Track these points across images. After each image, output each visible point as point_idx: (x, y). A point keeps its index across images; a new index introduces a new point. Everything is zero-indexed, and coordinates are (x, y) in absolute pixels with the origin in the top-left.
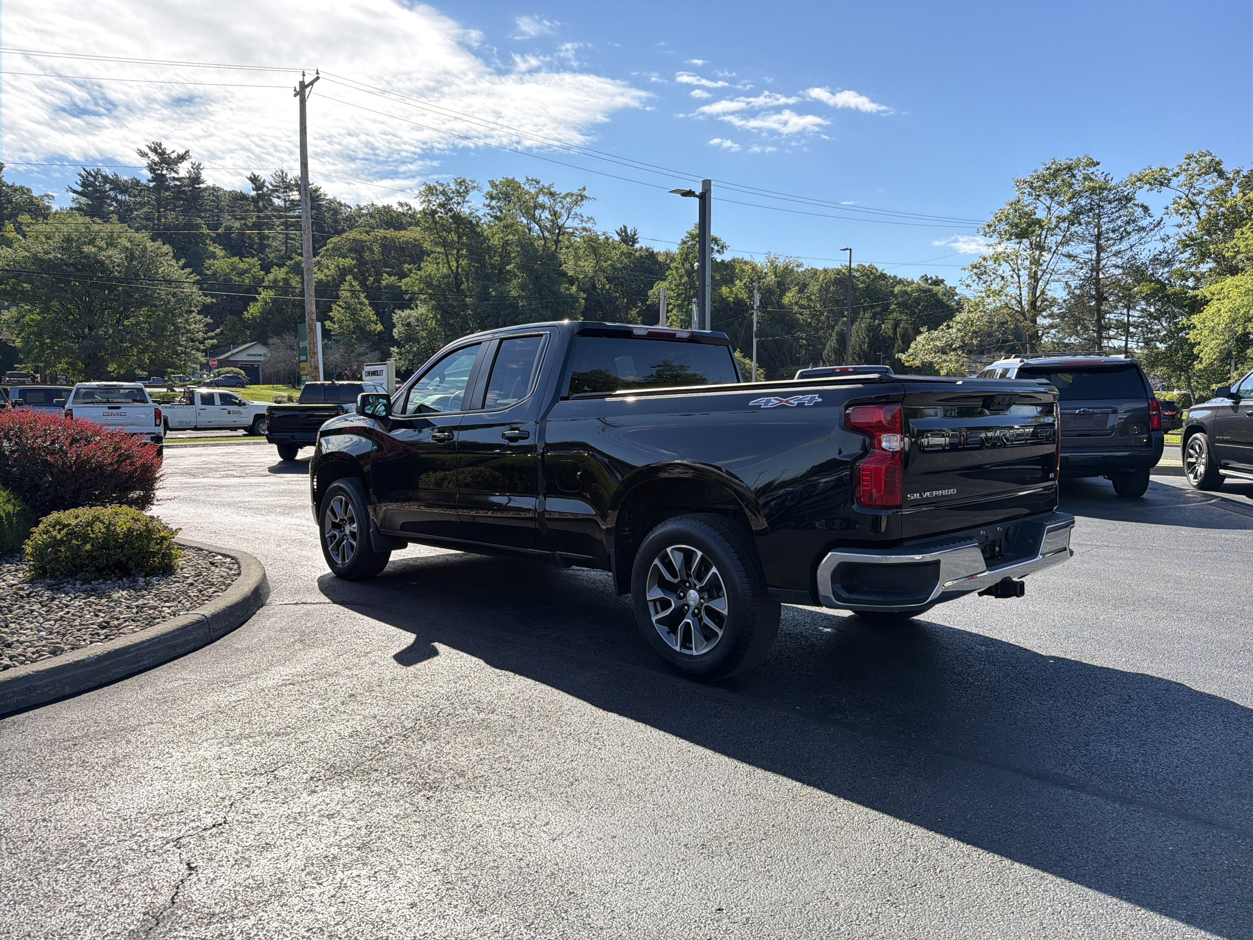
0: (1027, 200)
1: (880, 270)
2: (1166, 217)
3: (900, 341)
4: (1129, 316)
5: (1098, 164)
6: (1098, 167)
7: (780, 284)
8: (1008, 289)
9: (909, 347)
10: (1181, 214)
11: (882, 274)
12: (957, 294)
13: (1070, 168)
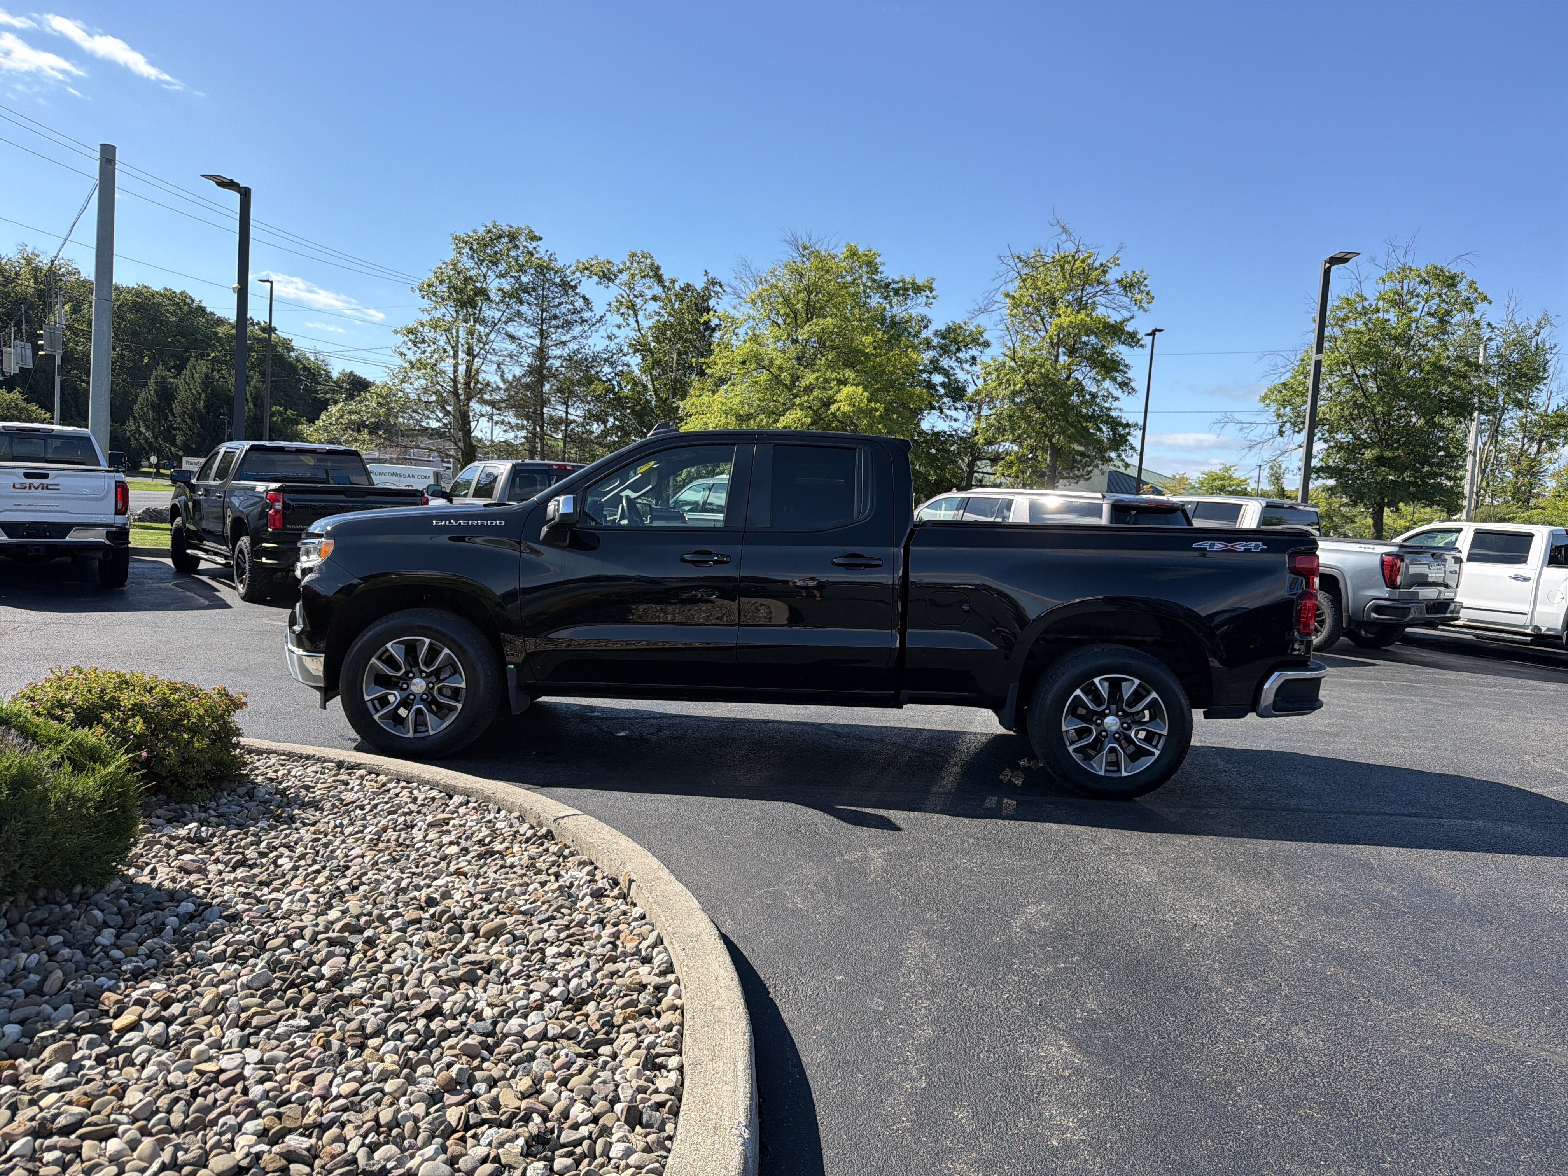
0: (467, 263)
1: (197, 300)
2: (608, 314)
3: (251, 404)
4: (567, 413)
5: (541, 239)
6: (539, 243)
7: (42, 295)
8: (442, 364)
9: (318, 419)
10: (622, 314)
11: (200, 307)
12: (293, 350)
13: (512, 237)
